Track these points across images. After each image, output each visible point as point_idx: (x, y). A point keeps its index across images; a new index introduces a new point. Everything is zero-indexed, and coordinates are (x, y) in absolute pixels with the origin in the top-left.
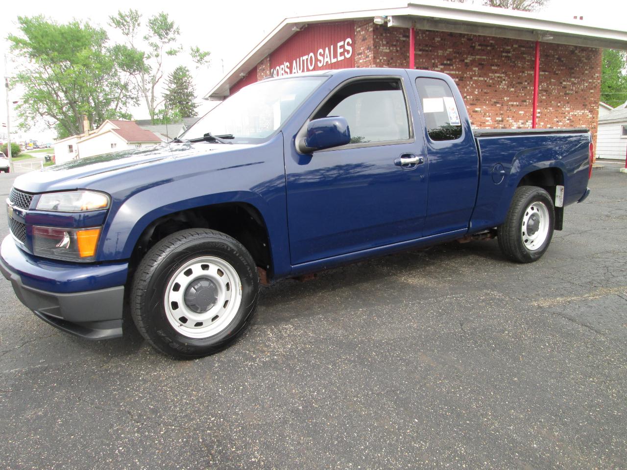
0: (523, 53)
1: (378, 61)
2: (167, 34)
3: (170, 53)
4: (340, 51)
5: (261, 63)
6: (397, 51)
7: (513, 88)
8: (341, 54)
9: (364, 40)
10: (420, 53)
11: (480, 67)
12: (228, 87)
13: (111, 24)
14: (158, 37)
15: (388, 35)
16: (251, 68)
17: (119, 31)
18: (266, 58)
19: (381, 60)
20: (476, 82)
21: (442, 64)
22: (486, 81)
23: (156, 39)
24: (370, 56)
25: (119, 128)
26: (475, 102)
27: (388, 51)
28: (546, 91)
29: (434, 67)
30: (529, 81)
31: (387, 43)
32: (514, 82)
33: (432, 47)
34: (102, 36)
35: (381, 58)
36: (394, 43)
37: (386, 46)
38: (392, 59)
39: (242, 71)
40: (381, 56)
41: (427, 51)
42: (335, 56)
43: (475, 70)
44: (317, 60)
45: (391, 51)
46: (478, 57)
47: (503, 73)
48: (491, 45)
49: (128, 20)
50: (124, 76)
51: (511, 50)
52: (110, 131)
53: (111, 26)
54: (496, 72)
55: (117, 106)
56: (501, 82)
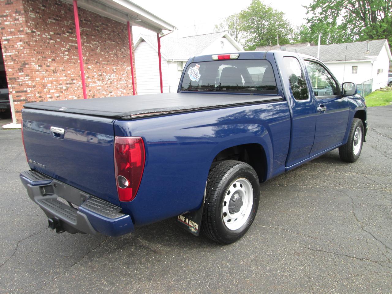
0: (104, 29)
1: (29, 24)
6: (40, 17)
7: (103, 52)
10: (54, 21)
11: (87, 36)
15: (33, 3)
19: (31, 24)
20: (86, 47)
21: (68, 32)
22: (90, 46)
24: (20, 19)
26: (87, 62)
27: (34, 17)
28: (116, 55)
29: (63, 34)
30: (109, 48)
31: (33, 10)
32: (103, 48)
33: (61, 17)
36: (38, 11)
37: (33, 12)
38: (38, 24)
40: (31, 21)
41: (58, 20)
43: (84, 38)
45: (37, 17)
46: (85, 29)
47: (98, 41)
48: (90, 21)
51: (99, 26)
54: (94, 41)
56: (98, 48)
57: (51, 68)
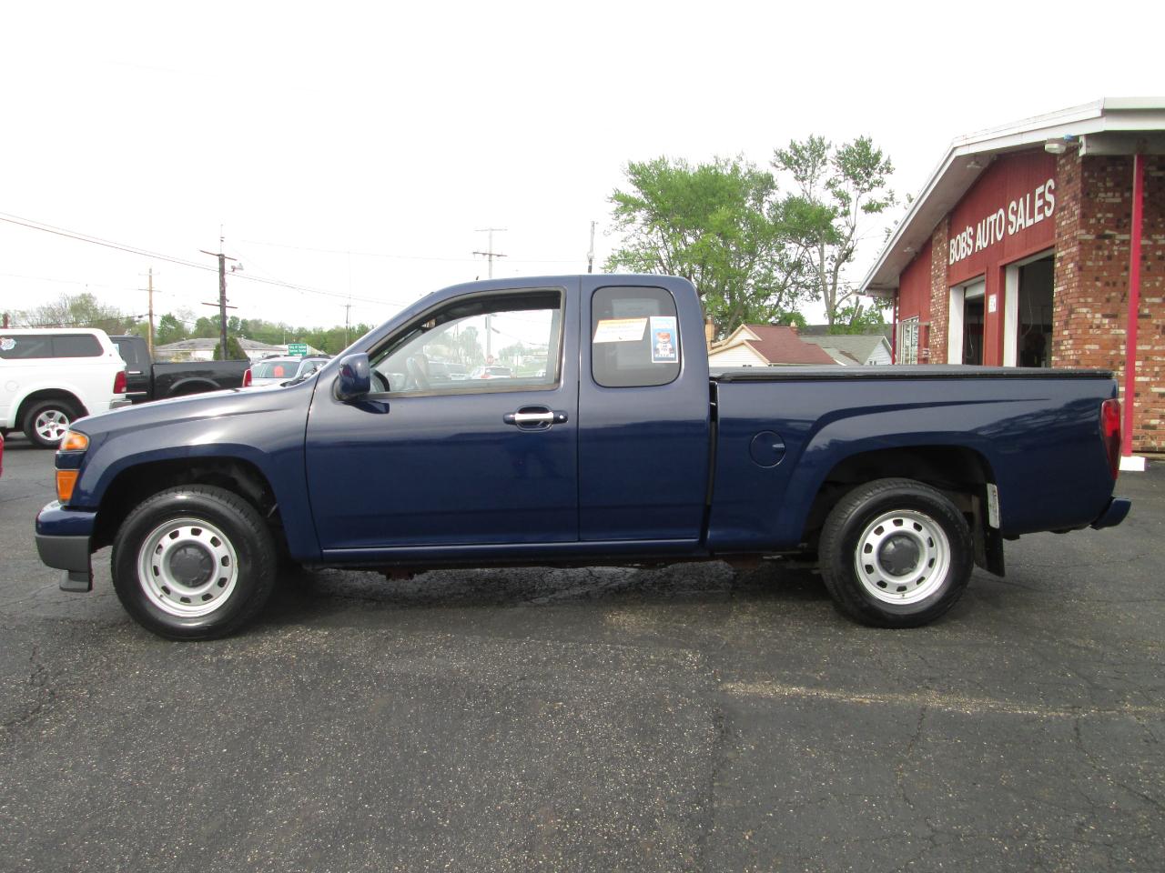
1: (1093, 221)
2: (869, 175)
3: (869, 208)
4: (1038, 203)
5: (938, 229)
8: (1041, 210)
9: (1069, 182)
12: (896, 270)
13: (777, 163)
14: (852, 181)
16: (925, 238)
17: (790, 174)
18: (944, 220)
23: (847, 186)
24: (1076, 213)
25: (760, 339)
27: (1118, 200)
31: (1117, 185)
34: (767, 183)
35: (1099, 215)
37: (1114, 192)
38: (1127, 216)
39: (910, 243)
40: (1100, 211)
42: (1032, 216)
44: (1008, 223)
45: (1125, 201)
49: (807, 155)
50: (793, 251)
52: (743, 344)
53: (777, 167)
55: (780, 300)
57: (1154, 321)
